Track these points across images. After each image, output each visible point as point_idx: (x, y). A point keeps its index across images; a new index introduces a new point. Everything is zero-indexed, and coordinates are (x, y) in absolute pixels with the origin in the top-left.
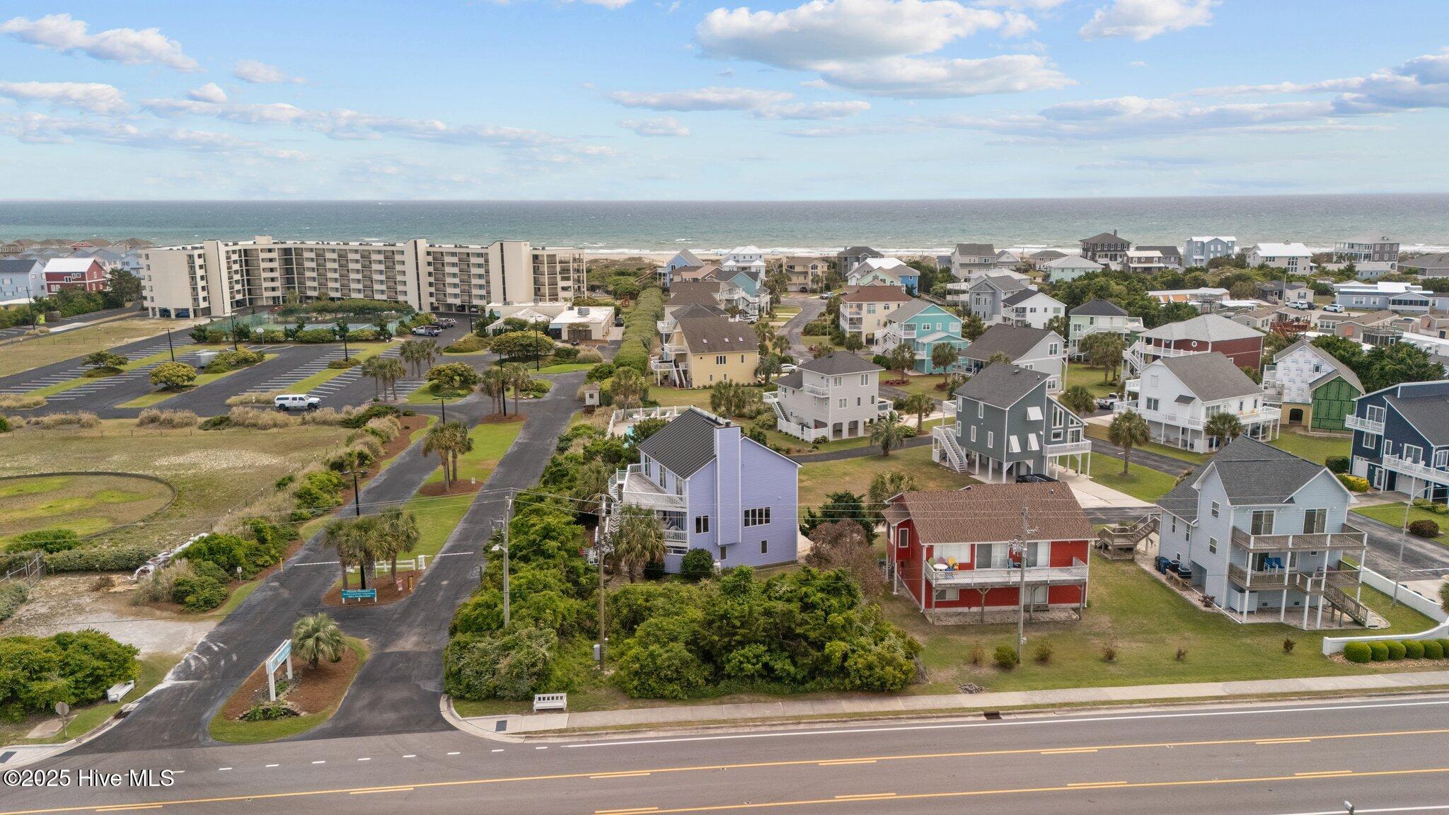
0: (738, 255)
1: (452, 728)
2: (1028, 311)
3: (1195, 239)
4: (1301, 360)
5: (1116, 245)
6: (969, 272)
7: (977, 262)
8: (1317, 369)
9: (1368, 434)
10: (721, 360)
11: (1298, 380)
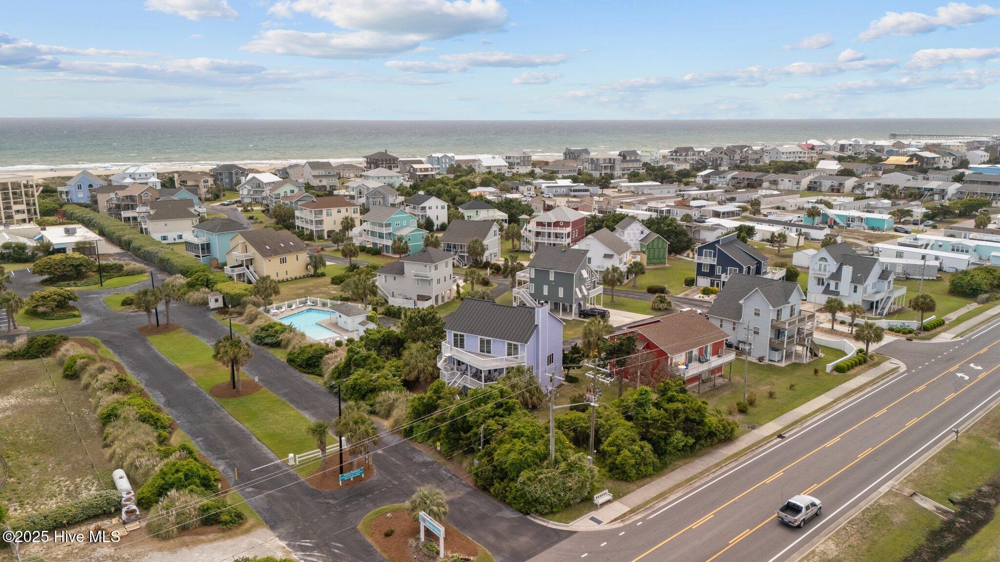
0: (134, 173)
1: (571, 533)
2: (427, 208)
3: (434, 155)
4: (635, 228)
5: (390, 160)
6: (320, 181)
7: (324, 174)
8: (642, 233)
9: (704, 264)
10: (283, 261)
11: (634, 239)
